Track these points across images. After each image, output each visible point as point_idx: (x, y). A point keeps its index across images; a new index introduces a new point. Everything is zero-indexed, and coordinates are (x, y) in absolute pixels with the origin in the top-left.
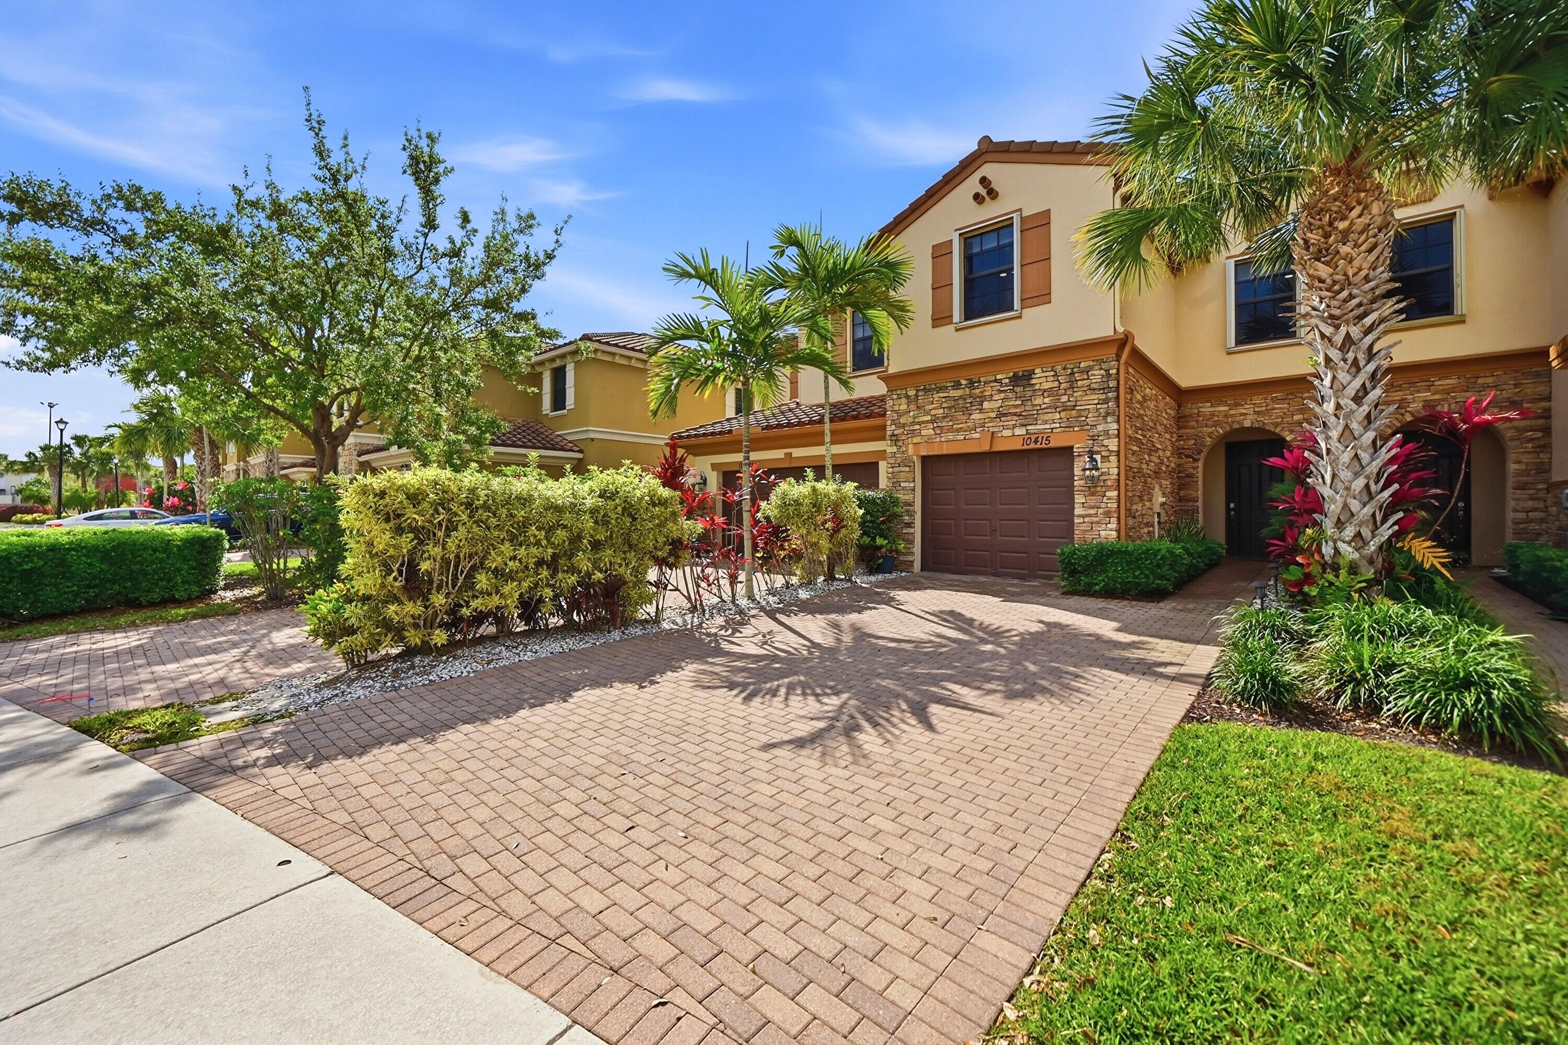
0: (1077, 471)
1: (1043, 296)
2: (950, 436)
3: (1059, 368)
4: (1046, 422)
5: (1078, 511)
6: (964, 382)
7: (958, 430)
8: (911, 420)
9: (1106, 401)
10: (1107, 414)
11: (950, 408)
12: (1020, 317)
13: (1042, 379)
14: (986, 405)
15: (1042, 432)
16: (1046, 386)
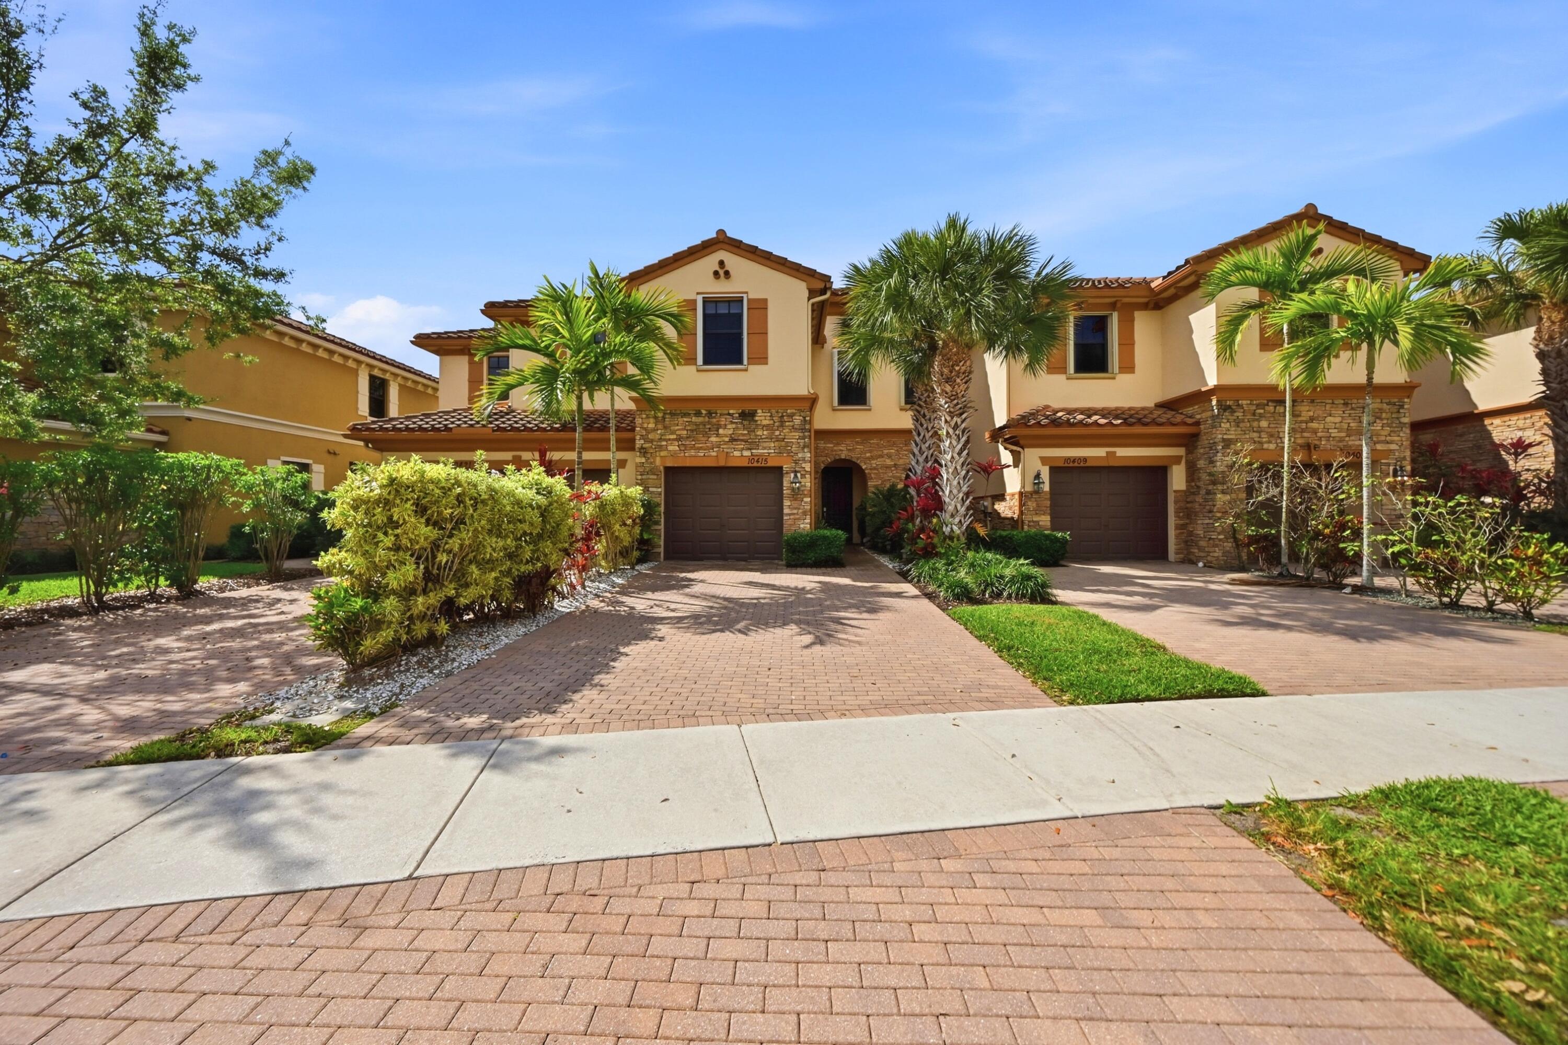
0: (786, 484)
1: (761, 358)
2: (693, 453)
3: (773, 411)
4: (764, 448)
5: (786, 511)
6: (704, 412)
7: (701, 448)
8: (658, 437)
9: (804, 438)
10: (804, 447)
11: (692, 431)
12: (746, 370)
13: (762, 417)
14: (721, 431)
15: (761, 455)
16: (765, 422)
